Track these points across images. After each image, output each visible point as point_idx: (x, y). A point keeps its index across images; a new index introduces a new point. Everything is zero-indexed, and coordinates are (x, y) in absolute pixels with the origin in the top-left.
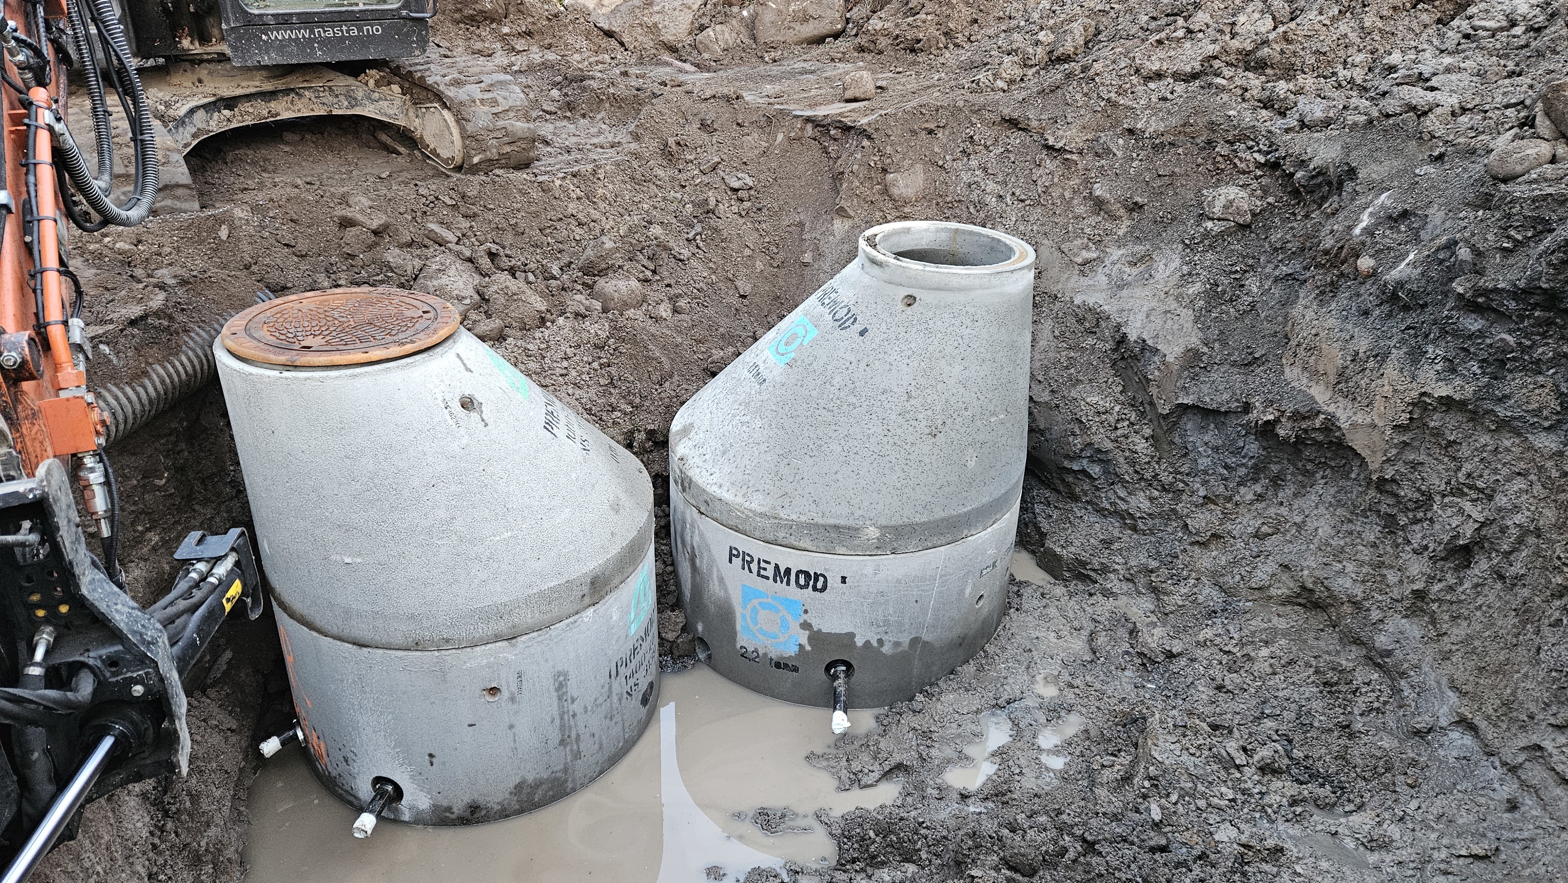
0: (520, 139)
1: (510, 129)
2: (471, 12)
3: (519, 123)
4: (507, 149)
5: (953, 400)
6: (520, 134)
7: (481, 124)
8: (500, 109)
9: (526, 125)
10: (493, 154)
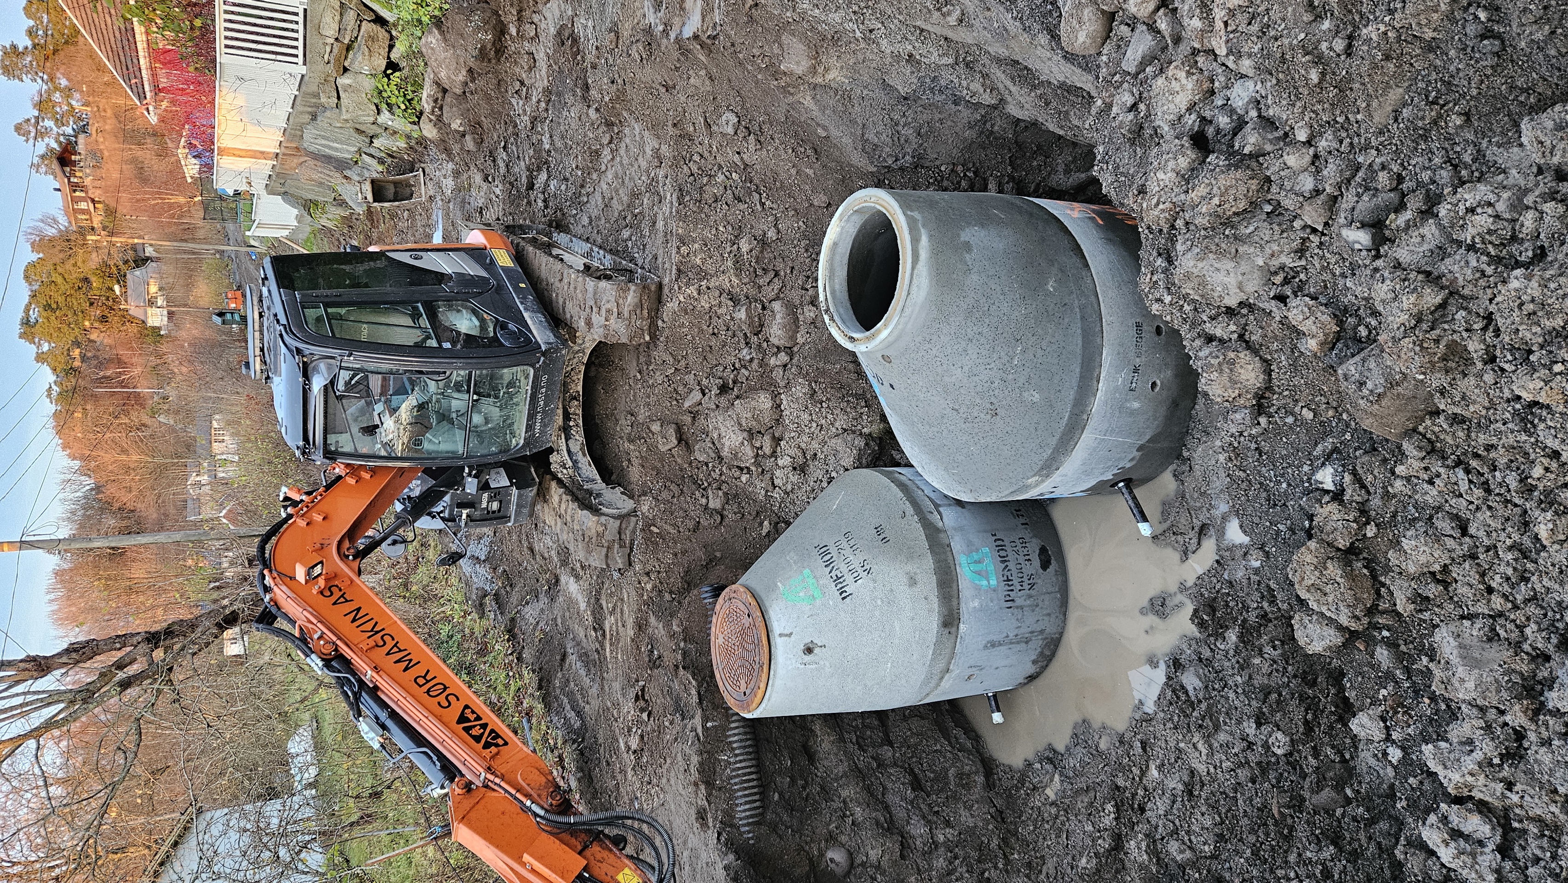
0: (641, 301)
1: (631, 308)
2: (492, 53)
3: (629, 298)
4: (645, 312)
5: (979, 389)
6: (637, 300)
7: (623, 330)
8: (615, 310)
9: (631, 292)
10: (646, 324)
